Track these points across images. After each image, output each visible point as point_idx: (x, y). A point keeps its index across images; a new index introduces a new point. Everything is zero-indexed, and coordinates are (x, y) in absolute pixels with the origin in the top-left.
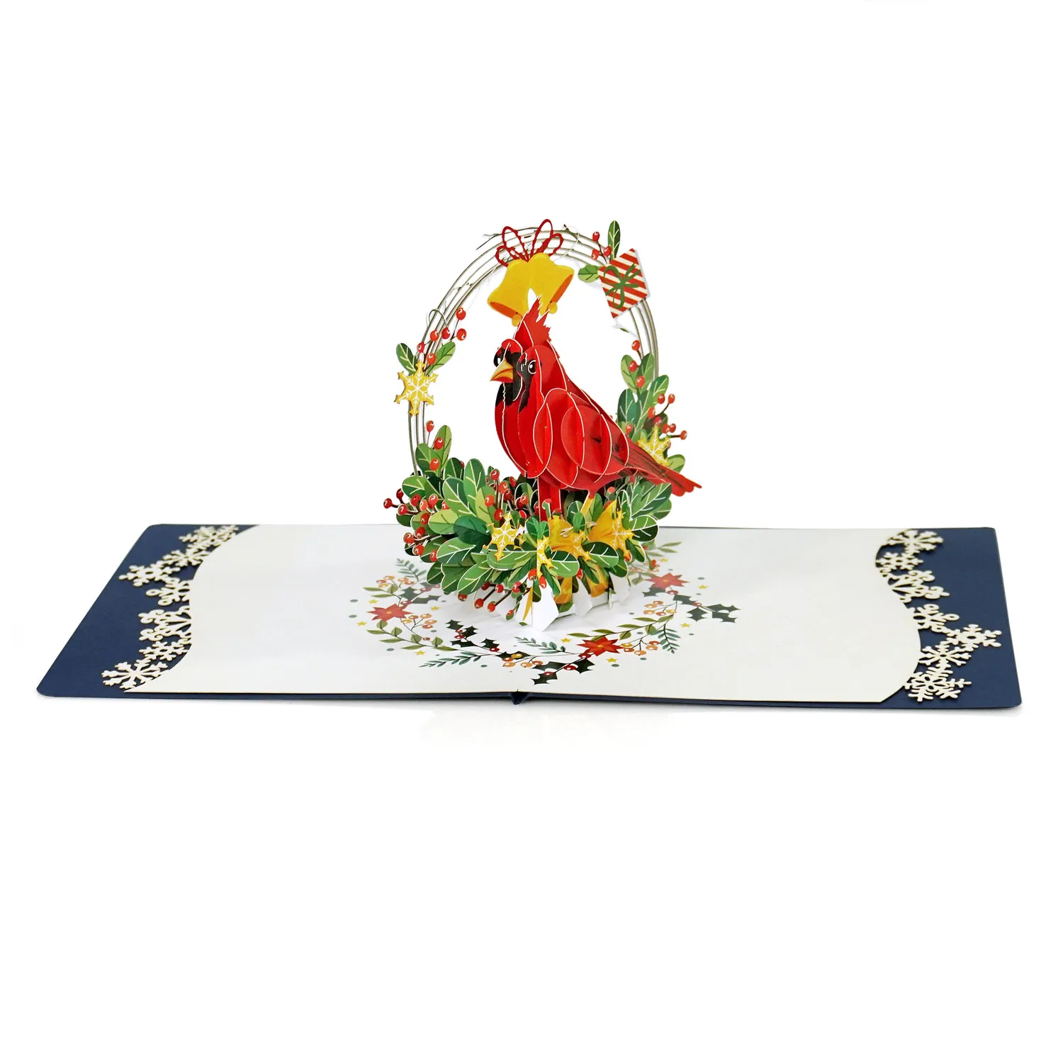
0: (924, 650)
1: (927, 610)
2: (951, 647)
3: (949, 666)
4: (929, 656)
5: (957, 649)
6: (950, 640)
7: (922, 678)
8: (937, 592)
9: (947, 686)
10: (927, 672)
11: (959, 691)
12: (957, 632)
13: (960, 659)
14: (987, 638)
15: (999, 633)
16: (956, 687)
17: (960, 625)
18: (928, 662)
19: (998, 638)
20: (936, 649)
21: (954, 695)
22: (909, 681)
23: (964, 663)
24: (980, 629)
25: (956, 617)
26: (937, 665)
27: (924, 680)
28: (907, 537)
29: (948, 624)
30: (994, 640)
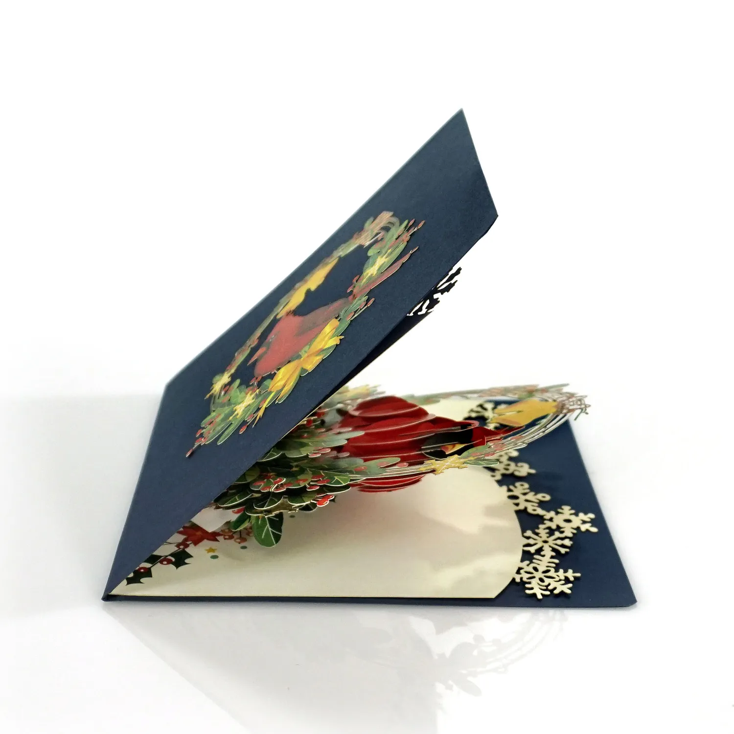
0: (526, 534)
1: (520, 488)
2: (551, 532)
3: (554, 554)
4: (531, 541)
5: (557, 534)
6: (548, 524)
7: (530, 569)
8: (524, 470)
9: (557, 579)
10: (534, 561)
11: (570, 585)
12: (552, 514)
13: (563, 546)
14: (582, 521)
15: (592, 516)
16: (567, 580)
17: (553, 506)
18: (532, 550)
19: (593, 522)
20: (537, 534)
21: (566, 589)
22: (518, 572)
23: (568, 550)
24: (573, 512)
25: (548, 498)
26: (542, 553)
27: (532, 571)
28: (485, 409)
29: (542, 504)
30: (590, 524)
